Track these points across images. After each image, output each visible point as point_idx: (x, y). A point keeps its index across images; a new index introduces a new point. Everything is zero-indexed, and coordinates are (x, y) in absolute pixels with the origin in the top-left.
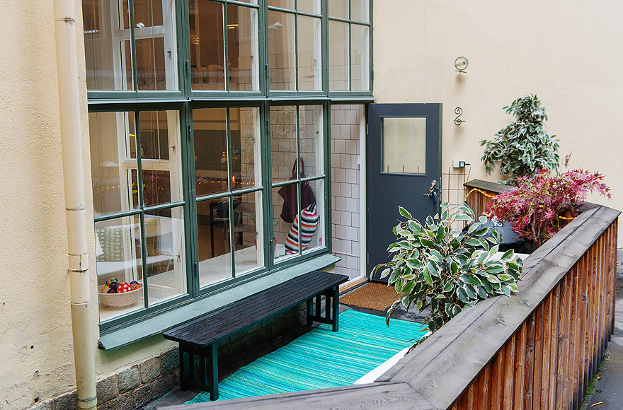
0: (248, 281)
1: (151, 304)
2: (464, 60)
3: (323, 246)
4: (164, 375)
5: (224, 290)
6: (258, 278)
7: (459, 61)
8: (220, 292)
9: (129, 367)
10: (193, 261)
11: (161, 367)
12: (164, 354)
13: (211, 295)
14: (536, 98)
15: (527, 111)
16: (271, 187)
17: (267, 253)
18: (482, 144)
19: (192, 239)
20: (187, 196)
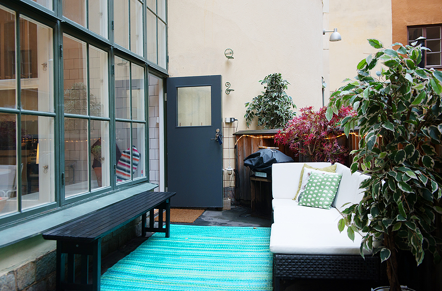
0: (100, 197)
1: (23, 210)
2: (231, 51)
3: (144, 177)
4: (38, 281)
5: (83, 202)
6: (107, 195)
7: (228, 52)
8: (81, 203)
9: (6, 273)
10: (61, 171)
11: (36, 273)
12: (39, 259)
13: (74, 205)
14: (280, 75)
15: (275, 83)
16: (115, 121)
17: (112, 175)
18: (246, 106)
19: (61, 150)
20: (57, 109)
